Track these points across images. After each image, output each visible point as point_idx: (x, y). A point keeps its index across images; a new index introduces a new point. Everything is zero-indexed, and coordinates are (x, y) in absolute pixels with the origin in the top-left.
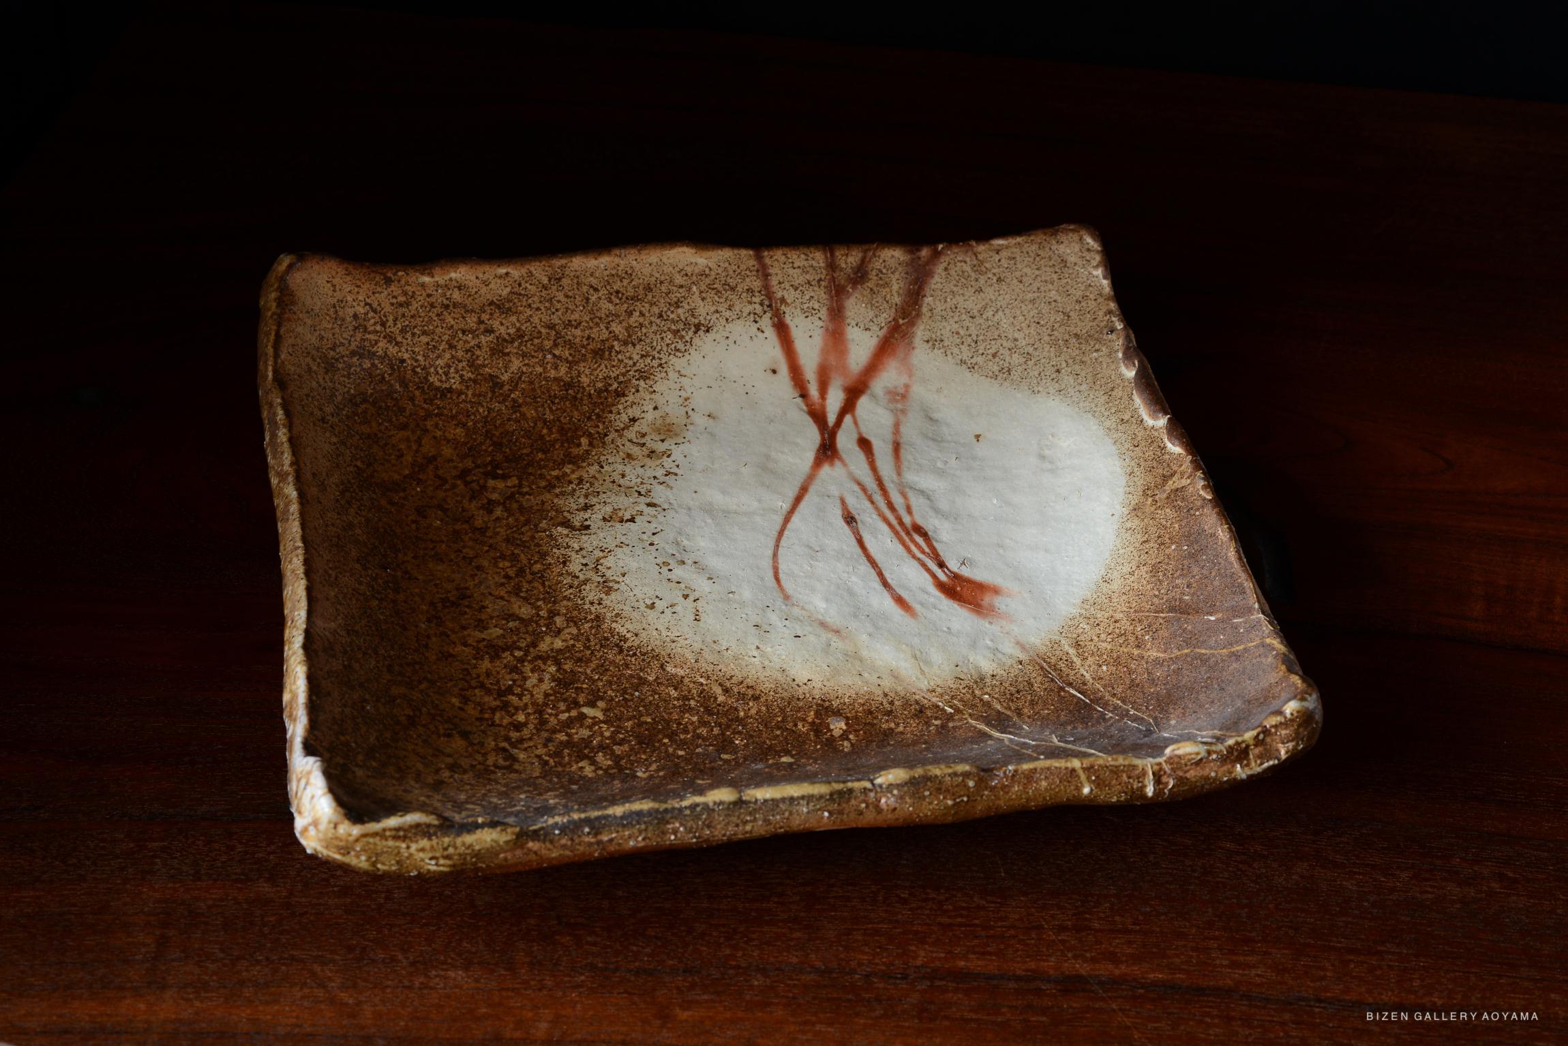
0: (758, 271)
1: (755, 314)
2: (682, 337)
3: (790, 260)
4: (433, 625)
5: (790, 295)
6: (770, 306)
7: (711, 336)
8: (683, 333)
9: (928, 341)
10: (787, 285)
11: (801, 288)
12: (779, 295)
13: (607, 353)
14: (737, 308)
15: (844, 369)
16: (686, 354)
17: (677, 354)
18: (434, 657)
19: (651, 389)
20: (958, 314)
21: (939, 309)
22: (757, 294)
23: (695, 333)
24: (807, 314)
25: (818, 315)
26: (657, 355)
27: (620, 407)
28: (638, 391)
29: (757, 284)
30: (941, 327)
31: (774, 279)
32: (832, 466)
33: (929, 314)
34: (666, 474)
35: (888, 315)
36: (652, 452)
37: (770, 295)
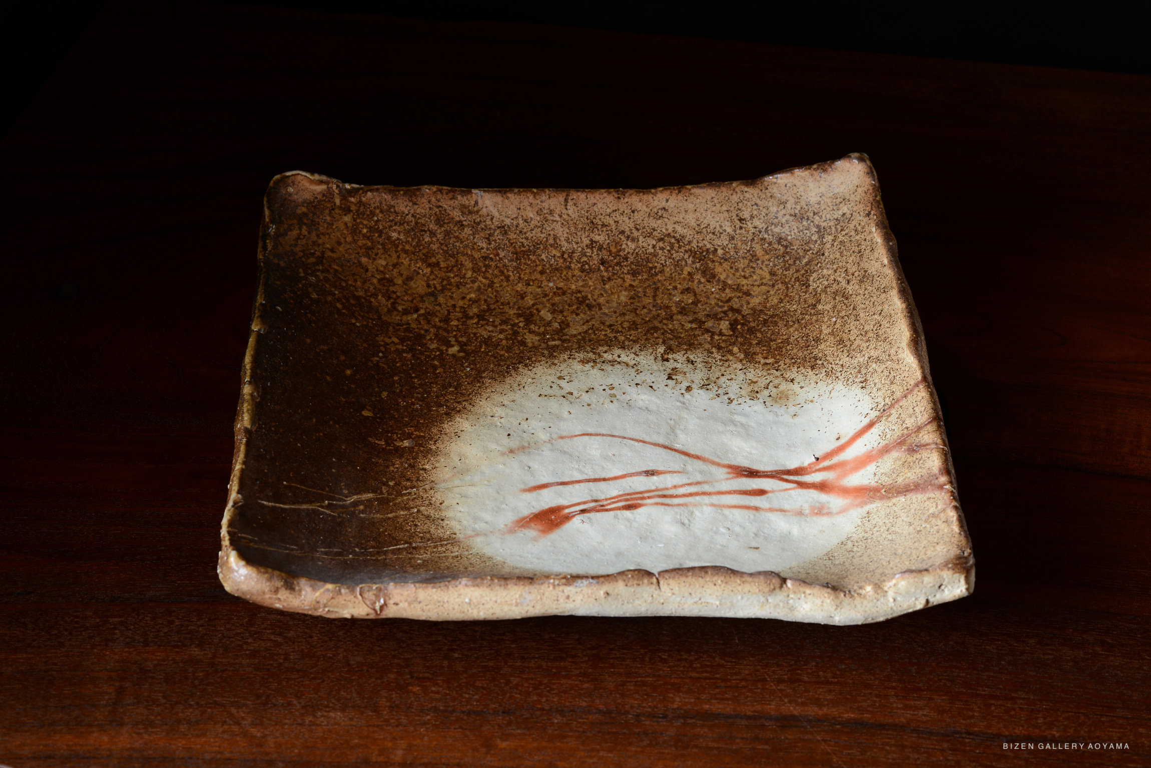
0: (907, 389)
1: (877, 406)
2: (856, 377)
3: (919, 403)
4: (555, 290)
5: (893, 418)
6: (884, 410)
7: (859, 391)
8: (859, 376)
9: (868, 513)
10: (900, 411)
11: (899, 420)
12: (893, 411)
13: (841, 346)
14: (880, 393)
15: (845, 475)
16: (846, 386)
17: (845, 382)
19: (818, 381)
20: (891, 521)
21: (896, 509)
22: (891, 399)
23: (861, 382)
24: (881, 434)
25: (882, 441)
26: (843, 372)
27: (803, 371)
28: (816, 375)
29: (898, 394)
30: (880, 515)
31: (903, 402)
32: (729, 473)
33: (890, 504)
34: (729, 399)
35: (886, 480)
36: (757, 392)
37: (892, 406)
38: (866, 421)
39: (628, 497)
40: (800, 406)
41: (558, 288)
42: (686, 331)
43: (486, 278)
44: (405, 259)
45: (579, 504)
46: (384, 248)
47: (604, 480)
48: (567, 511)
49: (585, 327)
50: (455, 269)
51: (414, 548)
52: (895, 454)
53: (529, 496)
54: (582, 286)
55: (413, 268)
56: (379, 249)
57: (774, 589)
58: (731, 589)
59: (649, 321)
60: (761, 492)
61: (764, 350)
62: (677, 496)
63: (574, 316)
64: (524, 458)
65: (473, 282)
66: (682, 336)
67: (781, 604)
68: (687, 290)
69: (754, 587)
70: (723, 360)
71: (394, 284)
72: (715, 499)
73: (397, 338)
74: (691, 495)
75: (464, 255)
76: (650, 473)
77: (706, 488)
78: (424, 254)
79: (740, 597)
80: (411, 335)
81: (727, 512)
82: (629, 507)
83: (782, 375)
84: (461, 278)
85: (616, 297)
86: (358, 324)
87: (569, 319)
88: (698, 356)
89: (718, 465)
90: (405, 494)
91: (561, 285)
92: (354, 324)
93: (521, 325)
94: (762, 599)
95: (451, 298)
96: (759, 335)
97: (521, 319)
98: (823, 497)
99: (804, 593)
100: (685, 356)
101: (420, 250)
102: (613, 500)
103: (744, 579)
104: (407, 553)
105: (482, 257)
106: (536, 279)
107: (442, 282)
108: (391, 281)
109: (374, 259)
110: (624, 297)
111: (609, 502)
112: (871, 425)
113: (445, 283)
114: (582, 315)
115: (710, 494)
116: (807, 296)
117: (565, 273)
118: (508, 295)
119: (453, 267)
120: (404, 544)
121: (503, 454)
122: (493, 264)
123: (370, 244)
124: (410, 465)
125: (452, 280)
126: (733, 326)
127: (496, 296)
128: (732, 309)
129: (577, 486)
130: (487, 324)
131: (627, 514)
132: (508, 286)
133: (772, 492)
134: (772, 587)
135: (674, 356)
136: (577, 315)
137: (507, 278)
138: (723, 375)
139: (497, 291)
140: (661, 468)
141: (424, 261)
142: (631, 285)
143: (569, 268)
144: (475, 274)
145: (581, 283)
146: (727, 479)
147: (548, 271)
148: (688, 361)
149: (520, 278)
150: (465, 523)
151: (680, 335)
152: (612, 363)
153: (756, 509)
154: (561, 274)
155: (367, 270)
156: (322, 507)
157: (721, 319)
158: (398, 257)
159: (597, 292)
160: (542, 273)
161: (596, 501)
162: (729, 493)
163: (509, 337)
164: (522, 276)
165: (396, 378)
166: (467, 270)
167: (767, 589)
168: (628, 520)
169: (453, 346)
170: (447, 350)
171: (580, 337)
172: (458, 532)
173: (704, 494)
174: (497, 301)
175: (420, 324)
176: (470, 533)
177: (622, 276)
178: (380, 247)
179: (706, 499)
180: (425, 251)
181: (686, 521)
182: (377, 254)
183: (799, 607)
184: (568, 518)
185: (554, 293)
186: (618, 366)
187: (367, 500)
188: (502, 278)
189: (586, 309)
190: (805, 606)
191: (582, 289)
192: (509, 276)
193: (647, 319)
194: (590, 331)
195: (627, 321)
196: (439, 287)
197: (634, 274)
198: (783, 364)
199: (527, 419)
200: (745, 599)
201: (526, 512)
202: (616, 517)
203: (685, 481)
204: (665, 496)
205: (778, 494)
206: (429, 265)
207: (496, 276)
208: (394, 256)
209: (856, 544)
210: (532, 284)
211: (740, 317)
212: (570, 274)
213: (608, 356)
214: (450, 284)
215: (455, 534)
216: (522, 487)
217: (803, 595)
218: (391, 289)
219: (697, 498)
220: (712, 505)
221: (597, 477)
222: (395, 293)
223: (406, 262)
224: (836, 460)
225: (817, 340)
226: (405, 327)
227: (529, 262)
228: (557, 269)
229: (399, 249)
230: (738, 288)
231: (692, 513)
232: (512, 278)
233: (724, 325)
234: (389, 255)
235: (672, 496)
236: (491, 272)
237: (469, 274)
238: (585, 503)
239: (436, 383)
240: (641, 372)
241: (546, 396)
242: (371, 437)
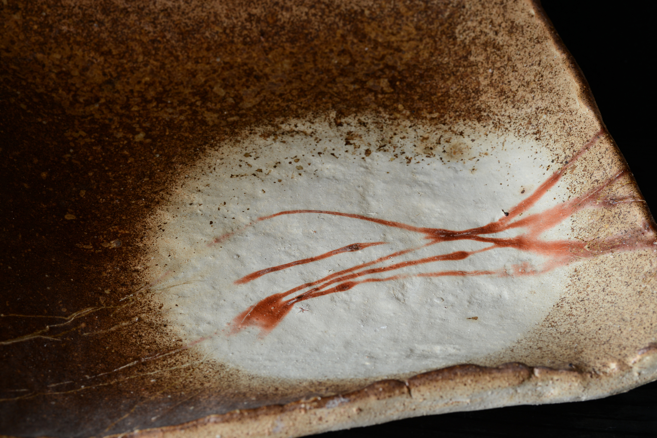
0: (588, 141)
1: (558, 158)
2: (528, 128)
3: (604, 155)
4: (223, 65)
5: (579, 170)
6: (566, 162)
7: (534, 143)
8: (531, 127)
9: (576, 271)
10: (585, 163)
11: (586, 173)
12: (577, 163)
13: (504, 97)
14: (558, 145)
15: (539, 230)
16: (518, 137)
17: (517, 133)
18: (189, 68)
19: (488, 133)
20: (605, 280)
21: (605, 266)
22: (572, 150)
23: (534, 134)
24: (570, 187)
25: (571, 194)
26: (512, 123)
27: (470, 123)
28: (484, 127)
29: (578, 146)
30: (590, 274)
31: (586, 154)
32: (427, 238)
33: (598, 262)
34: (407, 158)
35: (588, 236)
36: (431, 149)
37: (574, 158)
38: (549, 174)
39: (340, 276)
40: (476, 159)
41: (226, 63)
42: (351, 93)
43: (157, 60)
44: (78, 50)
45: (294, 290)
46: (56, 42)
47: (312, 260)
48: (284, 299)
49: (258, 99)
50: (127, 55)
51: (144, 364)
52: (590, 208)
53: (244, 288)
54: (247, 58)
55: (87, 58)
56: (51, 43)
57: (523, 381)
58: (481, 386)
59: (315, 86)
60: (462, 255)
61: (427, 105)
62: (385, 269)
63: (245, 89)
64: (230, 245)
65: (146, 65)
66: (348, 97)
67: (530, 393)
68: (343, 52)
69: (504, 382)
70: (392, 119)
71: (72, 77)
72: (422, 268)
73: (84, 131)
74: (398, 266)
75: (133, 40)
76: (354, 247)
77: (410, 257)
78: (95, 44)
79: (490, 393)
80: (97, 126)
81: (436, 280)
82: (343, 288)
83: (450, 128)
84: (134, 63)
85: (280, 65)
86: (44, 122)
87: (241, 92)
88: (368, 118)
89: (415, 229)
90: (123, 302)
91: (228, 59)
92: (41, 123)
93: (198, 103)
94: (511, 391)
95: (128, 83)
96: (419, 90)
97: (197, 98)
98: (524, 255)
99: (552, 379)
100: (357, 119)
101: (91, 40)
102: (326, 282)
103: (493, 376)
104: (138, 371)
105: (151, 40)
106: (204, 57)
107: (116, 69)
108: (68, 74)
109: (49, 54)
110: (287, 65)
111: (322, 284)
112: (555, 178)
113: (119, 69)
114: (252, 87)
115: (415, 263)
116: (456, 48)
117: (229, 47)
118: (180, 74)
119: (125, 53)
120: (133, 361)
121: (210, 245)
122: (161, 46)
123: (42, 40)
124: (122, 268)
125: (126, 66)
126: (392, 83)
127: (169, 77)
128: (387, 66)
129: (287, 270)
130: (166, 106)
131: (342, 294)
132: (178, 65)
133: (473, 253)
134: (521, 379)
135: (347, 119)
136: (248, 87)
137: (177, 58)
138: (395, 134)
139: (169, 72)
140: (363, 241)
141: (96, 50)
142: (291, 53)
143: (232, 42)
144: (146, 58)
145: (245, 56)
146: (428, 245)
147: (213, 47)
148: (360, 123)
149: (188, 57)
150: (188, 326)
151: (346, 97)
152: (291, 133)
153: (463, 273)
154: (226, 49)
155: (44, 66)
156: (44, 334)
157: (379, 77)
158: (72, 49)
159: (261, 63)
160: (208, 49)
161: (310, 285)
162: (433, 259)
163: (189, 117)
164: (190, 55)
165: (91, 174)
166: (138, 54)
167: (517, 382)
168: (345, 302)
169: (138, 133)
170: (133, 138)
171: (255, 110)
172: (183, 338)
173: (410, 263)
174: (171, 82)
175: (103, 113)
176: (195, 337)
177: (282, 44)
178: (53, 41)
179: (413, 269)
180: (96, 41)
181: (400, 296)
182: (50, 49)
183: (547, 393)
184: (287, 307)
185: (223, 68)
186: (297, 136)
187: (87, 316)
188: (172, 58)
189: (255, 80)
190: (552, 391)
191: (247, 61)
192: (178, 56)
193: (313, 84)
194: (264, 103)
195: (295, 89)
196: (115, 75)
197: (292, 41)
198: (448, 119)
199: (225, 203)
200: (495, 393)
201: (246, 306)
202: (332, 300)
203: (389, 252)
204: (373, 271)
205: (478, 255)
206: (102, 54)
207: (166, 58)
208: (68, 49)
209: (574, 306)
210: (200, 61)
211: (396, 74)
212: (234, 48)
213: (285, 127)
214: (124, 70)
215: (181, 340)
216: (235, 278)
217: (551, 382)
218: (70, 81)
219: (405, 269)
220: (421, 275)
221: (305, 257)
222: (73, 85)
223: (79, 53)
224: (526, 214)
225: (477, 92)
226: (89, 118)
227: (195, 41)
228: (221, 45)
229: (71, 41)
230: (388, 45)
231: (403, 286)
232: (181, 58)
233: (384, 83)
234: (63, 48)
235: (380, 270)
236: (160, 54)
237: (141, 58)
238: (299, 288)
239: (130, 173)
240: (320, 140)
241: (237, 176)
242: (78, 243)
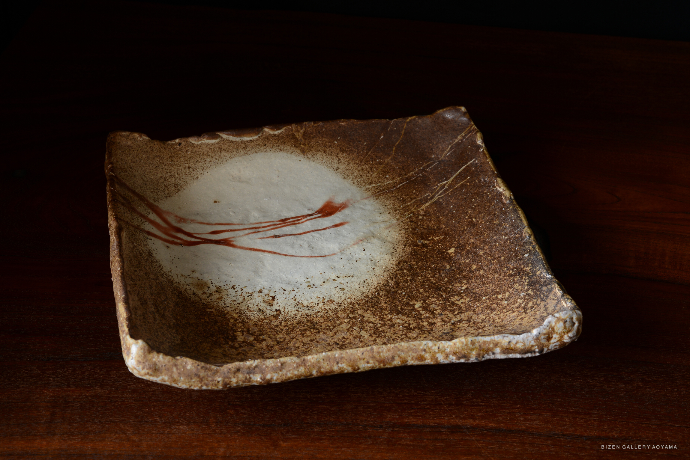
32: (232, 241)
34: (234, 288)
36: (217, 291)
38: (152, 238)
39: (287, 224)
40: (190, 277)
42: (266, 333)
48: (320, 215)
51: (394, 187)
59: (293, 339)
60: (213, 233)
61: (213, 317)
63: (345, 336)
66: (269, 330)
70: (240, 313)
73: (458, 304)
76: (277, 237)
80: (449, 308)
83: (201, 300)
87: (348, 334)
90: (411, 213)
93: (379, 325)
96: (216, 328)
97: (381, 329)
100: (265, 314)
104: (396, 182)
114: (340, 338)
120: (400, 187)
124: (415, 230)
126: (234, 337)
128: (236, 349)
130: (403, 324)
135: (272, 314)
136: (343, 338)
138: (239, 304)
146: (233, 237)
148: (263, 311)
151: (271, 331)
157: (243, 342)
163: (385, 316)
165: (446, 279)
169: (419, 307)
170: (422, 304)
171: (338, 322)
175: (447, 317)
184: (319, 211)
187: (428, 201)
189: (338, 342)
193: (294, 340)
194: (331, 328)
195: (308, 336)
198: (200, 305)
199: (356, 261)
211: (230, 343)
215: (376, 199)
216: (349, 224)
226: (456, 313)
238: (311, 219)
239: (421, 283)
240: (292, 299)
241: (349, 277)
242: (443, 238)
